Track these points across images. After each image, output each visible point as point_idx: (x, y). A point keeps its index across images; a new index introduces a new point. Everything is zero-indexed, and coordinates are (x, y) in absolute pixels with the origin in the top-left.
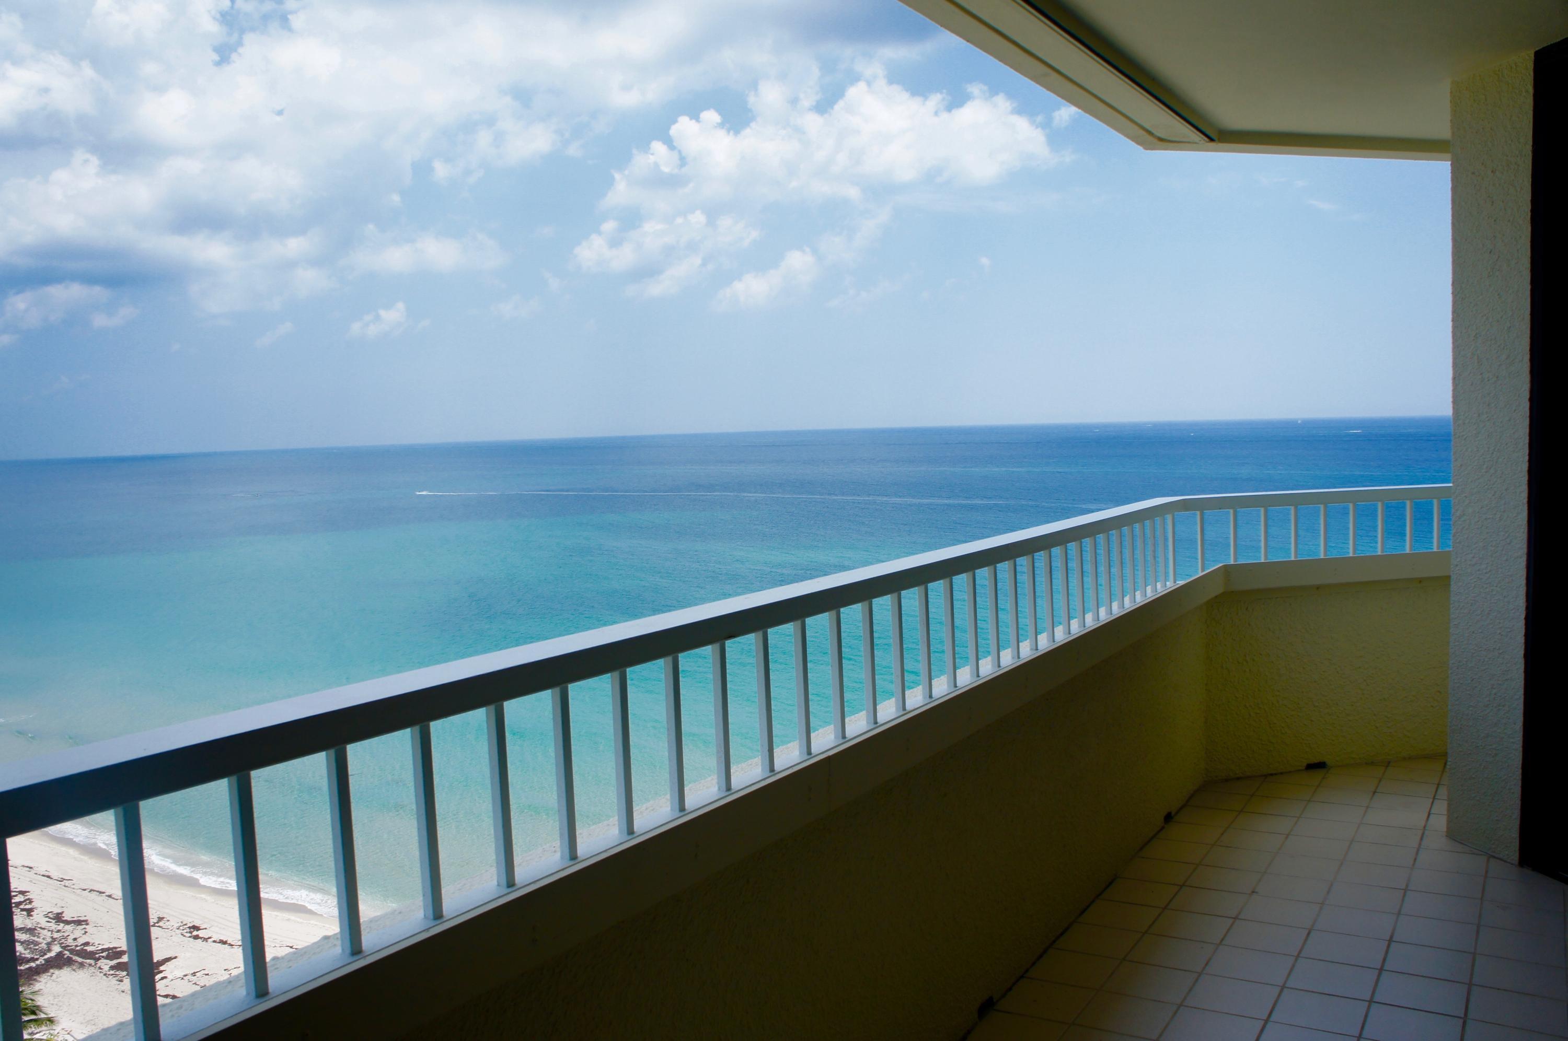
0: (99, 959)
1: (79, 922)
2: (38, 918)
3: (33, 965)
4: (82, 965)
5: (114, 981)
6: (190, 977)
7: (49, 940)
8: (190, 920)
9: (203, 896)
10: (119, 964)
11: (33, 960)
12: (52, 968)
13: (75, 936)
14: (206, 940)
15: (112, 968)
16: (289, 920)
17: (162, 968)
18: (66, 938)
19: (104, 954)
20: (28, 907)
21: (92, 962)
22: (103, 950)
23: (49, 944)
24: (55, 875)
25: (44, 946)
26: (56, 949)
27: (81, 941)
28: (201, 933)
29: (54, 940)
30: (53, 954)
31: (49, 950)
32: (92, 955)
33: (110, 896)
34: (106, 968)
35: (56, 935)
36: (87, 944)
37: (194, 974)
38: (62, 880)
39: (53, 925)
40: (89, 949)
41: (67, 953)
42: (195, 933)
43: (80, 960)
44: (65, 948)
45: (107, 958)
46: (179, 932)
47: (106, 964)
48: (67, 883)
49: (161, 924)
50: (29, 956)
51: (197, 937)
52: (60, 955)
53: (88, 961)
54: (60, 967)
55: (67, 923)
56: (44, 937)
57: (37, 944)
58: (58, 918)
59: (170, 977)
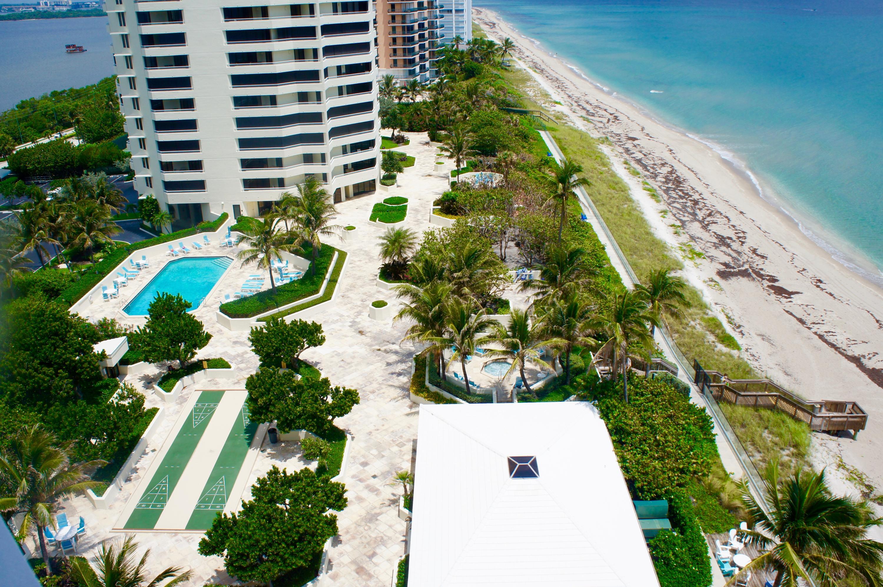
0: (764, 279)
1: (763, 257)
2: (745, 248)
3: (732, 270)
4: (754, 279)
5: (765, 293)
6: (804, 307)
7: (745, 261)
8: (820, 276)
9: (834, 265)
10: (772, 285)
11: (733, 268)
12: (740, 275)
13: (758, 263)
14: (822, 289)
15: (768, 286)
16: (877, 296)
17: (792, 296)
18: (754, 262)
19: (768, 278)
20: (743, 240)
21: (760, 279)
22: (768, 276)
23: (744, 263)
24: (763, 228)
25: (741, 263)
26: (746, 266)
27: (760, 267)
28: (822, 285)
29: (748, 261)
30: (743, 268)
31: (743, 266)
32: (761, 276)
33: (784, 248)
34: (765, 285)
35: (750, 260)
36: (762, 269)
37: (807, 306)
38: (765, 232)
39: (750, 254)
40: (762, 272)
41: (750, 271)
42: (819, 284)
43: (754, 276)
44: (751, 267)
45: (768, 280)
46: (811, 280)
47: (766, 283)
48: (766, 234)
49: (803, 272)
50: (732, 265)
51: (818, 286)
52: (746, 270)
53: (759, 278)
54: (743, 276)
55: (758, 255)
56: (744, 258)
57: (738, 260)
58: (754, 251)
59: (794, 302)
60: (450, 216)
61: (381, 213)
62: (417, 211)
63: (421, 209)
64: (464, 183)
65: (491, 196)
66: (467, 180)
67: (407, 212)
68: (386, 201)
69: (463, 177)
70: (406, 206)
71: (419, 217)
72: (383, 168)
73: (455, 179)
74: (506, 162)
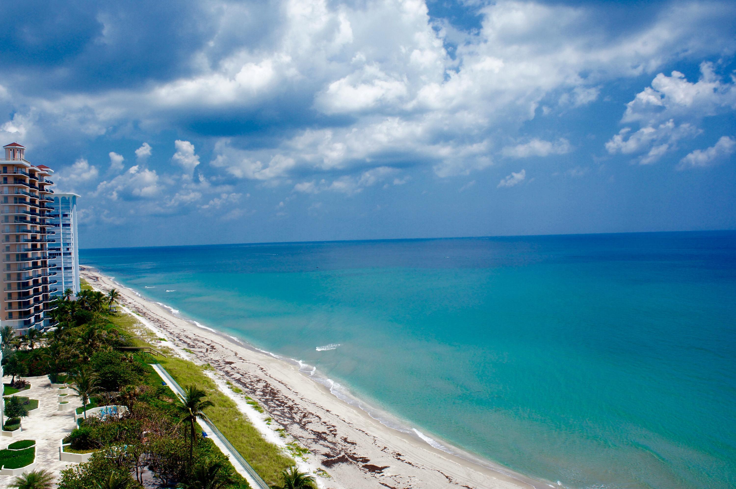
0: (358, 461)
1: (353, 444)
2: (338, 439)
3: (333, 459)
4: (351, 463)
5: (363, 473)
6: (394, 477)
7: (341, 449)
8: (397, 450)
9: (405, 440)
10: (366, 465)
11: (333, 457)
12: (340, 461)
13: (351, 449)
14: (403, 461)
15: (363, 466)
16: (440, 458)
17: (383, 471)
18: (347, 449)
19: (361, 460)
20: (335, 433)
21: (356, 462)
22: (361, 458)
23: (340, 451)
24: (347, 420)
25: (338, 451)
26: (343, 454)
27: (352, 452)
28: (401, 458)
29: (342, 449)
30: (341, 456)
31: (340, 454)
32: (355, 459)
33: (366, 434)
34: (361, 466)
35: (343, 448)
36: (355, 454)
37: (395, 476)
38: (349, 423)
39: (343, 443)
40: (355, 456)
41: (346, 456)
42: (399, 457)
43: (351, 460)
44: (346, 454)
45: (362, 461)
46: (392, 455)
47: (361, 464)
48: (351, 425)
49: (385, 450)
50: (332, 455)
51: (399, 459)
52: (344, 456)
53: (354, 461)
54: (343, 462)
55: (349, 443)
56: (339, 447)
57: (336, 450)
58: (345, 440)
59: (385, 475)
60: (82, 451)
61: (7, 459)
62: (45, 451)
63: (49, 448)
64: (92, 419)
65: (123, 427)
66: (94, 416)
67: (36, 454)
68: (11, 446)
69: (90, 412)
70: (34, 448)
71: (49, 457)
72: (6, 415)
73: (82, 415)
74: (130, 395)
